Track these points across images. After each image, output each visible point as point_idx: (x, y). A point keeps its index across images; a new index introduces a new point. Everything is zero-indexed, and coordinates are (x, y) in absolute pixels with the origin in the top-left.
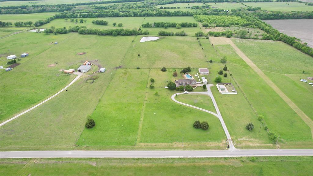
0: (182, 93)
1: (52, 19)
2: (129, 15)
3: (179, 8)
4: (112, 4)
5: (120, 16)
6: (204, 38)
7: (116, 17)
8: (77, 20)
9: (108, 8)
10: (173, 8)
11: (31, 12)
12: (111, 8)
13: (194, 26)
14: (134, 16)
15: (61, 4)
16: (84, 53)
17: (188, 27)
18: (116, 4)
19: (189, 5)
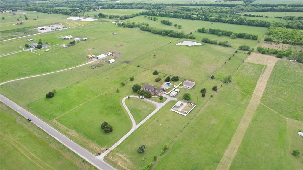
0: (138, 97)
1: (137, 15)
2: (201, 19)
3: (266, 17)
4: (199, 7)
5: (192, 19)
6: (245, 53)
7: (188, 19)
8: (152, 18)
9: (192, 10)
10: (259, 16)
11: (132, 8)
12: (195, 11)
13: (253, 39)
14: (205, 20)
15: (159, 3)
16: (121, 45)
17: (246, 38)
18: (203, 7)
19: (285, 14)
